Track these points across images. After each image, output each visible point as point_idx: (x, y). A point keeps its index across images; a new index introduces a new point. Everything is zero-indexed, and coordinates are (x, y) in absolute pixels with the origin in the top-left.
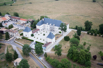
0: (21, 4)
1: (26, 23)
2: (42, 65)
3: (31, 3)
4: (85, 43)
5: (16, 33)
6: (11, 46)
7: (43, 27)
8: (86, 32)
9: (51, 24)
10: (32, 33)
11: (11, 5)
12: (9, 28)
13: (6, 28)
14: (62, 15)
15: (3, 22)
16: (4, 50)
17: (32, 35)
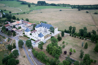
0: (35, 13)
1: (31, 26)
2: (29, 55)
3: (42, 12)
4: (64, 42)
5: (21, 32)
6: (15, 41)
7: (40, 29)
8: (69, 34)
9: (45, 27)
10: (31, 33)
11: (28, 14)
12: (19, 29)
13: (17, 29)
14: (60, 21)
15: (17, 24)
16: (10, 43)
17: (31, 34)
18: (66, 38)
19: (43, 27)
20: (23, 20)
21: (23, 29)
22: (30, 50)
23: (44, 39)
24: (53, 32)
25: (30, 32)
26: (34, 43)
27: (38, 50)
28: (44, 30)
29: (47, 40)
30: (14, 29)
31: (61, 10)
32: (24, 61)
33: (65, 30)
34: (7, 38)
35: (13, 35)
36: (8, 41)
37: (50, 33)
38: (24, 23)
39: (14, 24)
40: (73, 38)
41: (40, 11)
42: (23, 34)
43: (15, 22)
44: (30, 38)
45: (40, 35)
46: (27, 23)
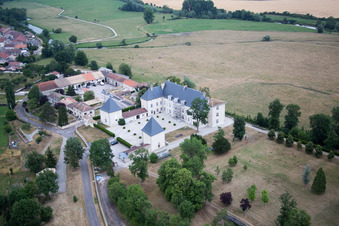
0: (165, 44)
2: (94, 194)
3: (189, 44)
4: (235, 159)
5: (88, 112)
8: (266, 132)
10: (121, 117)
11: (137, 47)
12: (85, 100)
13: (78, 100)
14: (250, 80)
15: (83, 84)
16: (43, 147)
17: (122, 123)
18: (251, 146)
19: (170, 97)
20: (110, 67)
21: (102, 100)
22: (102, 179)
23: (163, 144)
25: (118, 115)
26: (124, 155)
27: (130, 181)
28: (173, 109)
29: (175, 149)
31: (267, 39)
32: (73, 214)
34: (37, 131)
35: (57, 121)
36: (39, 141)
37: (196, 124)
38: (111, 81)
40: (281, 147)
41: (184, 40)
42: (95, 119)
44: (113, 136)
46: (122, 80)
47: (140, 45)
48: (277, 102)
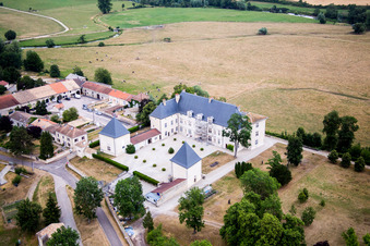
0: (135, 41)
1: (126, 107)
3: (169, 40)
4: (305, 192)
5: (80, 138)
6: (50, 181)
7: (175, 125)
8: (326, 154)
9: (200, 116)
10: (129, 143)
11: (101, 45)
12: (65, 121)
13: (55, 120)
14: (264, 86)
15: (52, 98)
16: (26, 191)
17: (130, 150)
18: (313, 172)
19: (190, 113)
20: (80, 74)
21: (89, 120)
22: (136, 232)
23: (199, 178)
24: (244, 139)
25: (126, 140)
26: (154, 196)
27: (178, 233)
28: (194, 129)
29: (217, 183)
30: (43, 123)
31: (263, 32)
33: (301, 131)
34: (8, 168)
35: (38, 151)
36: (16, 182)
37: (229, 148)
38: (89, 92)
39: (38, 94)
40: (349, 173)
41: (158, 35)
42: (92, 146)
43: (40, 83)
44: (126, 169)
45: (183, 157)
46: (107, 92)
47: (105, 42)
48: (334, 115)
